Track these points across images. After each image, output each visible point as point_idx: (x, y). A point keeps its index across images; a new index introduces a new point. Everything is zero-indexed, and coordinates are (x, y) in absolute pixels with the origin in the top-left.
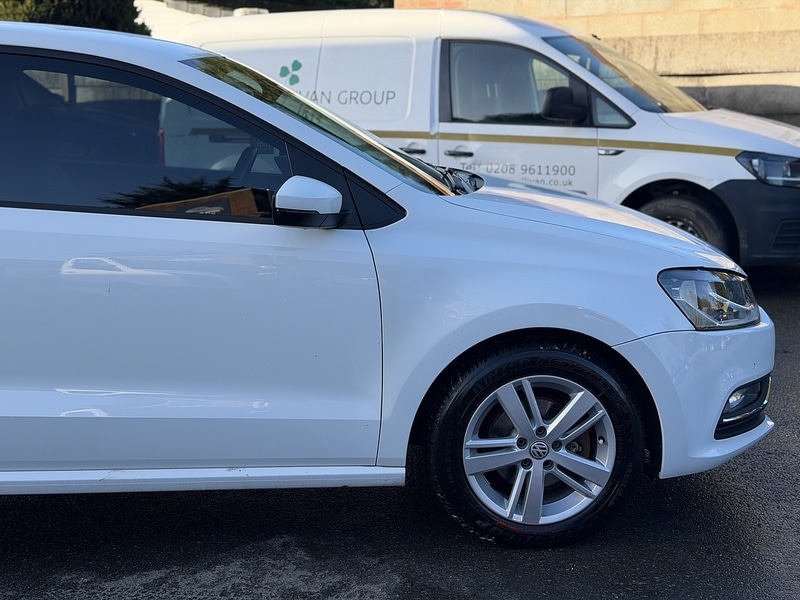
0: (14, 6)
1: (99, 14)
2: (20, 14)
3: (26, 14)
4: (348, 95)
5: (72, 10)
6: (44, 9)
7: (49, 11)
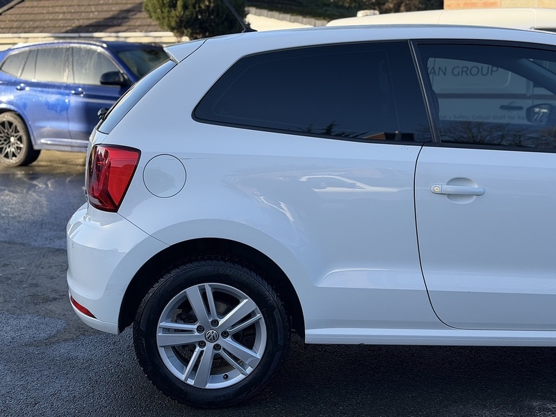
0: (168, 11)
1: (225, 16)
2: (173, 17)
3: (177, 16)
4: (460, 70)
5: (207, 14)
6: (189, 13)
7: (192, 14)
